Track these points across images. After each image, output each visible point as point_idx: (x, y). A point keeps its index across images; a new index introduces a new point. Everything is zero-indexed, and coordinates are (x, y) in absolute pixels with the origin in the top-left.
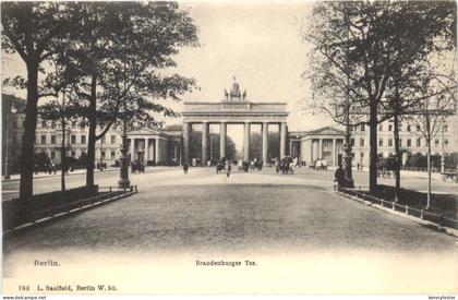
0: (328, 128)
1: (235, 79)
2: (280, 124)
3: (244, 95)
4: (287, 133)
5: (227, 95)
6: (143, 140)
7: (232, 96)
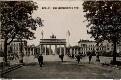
0: (76, 46)
1: (53, 33)
2: (64, 45)
3: (55, 37)
4: (66, 47)
5: (51, 37)
6: (30, 49)
7: (52, 38)
